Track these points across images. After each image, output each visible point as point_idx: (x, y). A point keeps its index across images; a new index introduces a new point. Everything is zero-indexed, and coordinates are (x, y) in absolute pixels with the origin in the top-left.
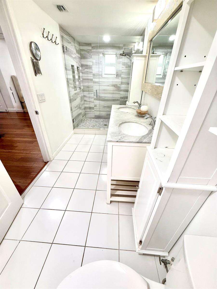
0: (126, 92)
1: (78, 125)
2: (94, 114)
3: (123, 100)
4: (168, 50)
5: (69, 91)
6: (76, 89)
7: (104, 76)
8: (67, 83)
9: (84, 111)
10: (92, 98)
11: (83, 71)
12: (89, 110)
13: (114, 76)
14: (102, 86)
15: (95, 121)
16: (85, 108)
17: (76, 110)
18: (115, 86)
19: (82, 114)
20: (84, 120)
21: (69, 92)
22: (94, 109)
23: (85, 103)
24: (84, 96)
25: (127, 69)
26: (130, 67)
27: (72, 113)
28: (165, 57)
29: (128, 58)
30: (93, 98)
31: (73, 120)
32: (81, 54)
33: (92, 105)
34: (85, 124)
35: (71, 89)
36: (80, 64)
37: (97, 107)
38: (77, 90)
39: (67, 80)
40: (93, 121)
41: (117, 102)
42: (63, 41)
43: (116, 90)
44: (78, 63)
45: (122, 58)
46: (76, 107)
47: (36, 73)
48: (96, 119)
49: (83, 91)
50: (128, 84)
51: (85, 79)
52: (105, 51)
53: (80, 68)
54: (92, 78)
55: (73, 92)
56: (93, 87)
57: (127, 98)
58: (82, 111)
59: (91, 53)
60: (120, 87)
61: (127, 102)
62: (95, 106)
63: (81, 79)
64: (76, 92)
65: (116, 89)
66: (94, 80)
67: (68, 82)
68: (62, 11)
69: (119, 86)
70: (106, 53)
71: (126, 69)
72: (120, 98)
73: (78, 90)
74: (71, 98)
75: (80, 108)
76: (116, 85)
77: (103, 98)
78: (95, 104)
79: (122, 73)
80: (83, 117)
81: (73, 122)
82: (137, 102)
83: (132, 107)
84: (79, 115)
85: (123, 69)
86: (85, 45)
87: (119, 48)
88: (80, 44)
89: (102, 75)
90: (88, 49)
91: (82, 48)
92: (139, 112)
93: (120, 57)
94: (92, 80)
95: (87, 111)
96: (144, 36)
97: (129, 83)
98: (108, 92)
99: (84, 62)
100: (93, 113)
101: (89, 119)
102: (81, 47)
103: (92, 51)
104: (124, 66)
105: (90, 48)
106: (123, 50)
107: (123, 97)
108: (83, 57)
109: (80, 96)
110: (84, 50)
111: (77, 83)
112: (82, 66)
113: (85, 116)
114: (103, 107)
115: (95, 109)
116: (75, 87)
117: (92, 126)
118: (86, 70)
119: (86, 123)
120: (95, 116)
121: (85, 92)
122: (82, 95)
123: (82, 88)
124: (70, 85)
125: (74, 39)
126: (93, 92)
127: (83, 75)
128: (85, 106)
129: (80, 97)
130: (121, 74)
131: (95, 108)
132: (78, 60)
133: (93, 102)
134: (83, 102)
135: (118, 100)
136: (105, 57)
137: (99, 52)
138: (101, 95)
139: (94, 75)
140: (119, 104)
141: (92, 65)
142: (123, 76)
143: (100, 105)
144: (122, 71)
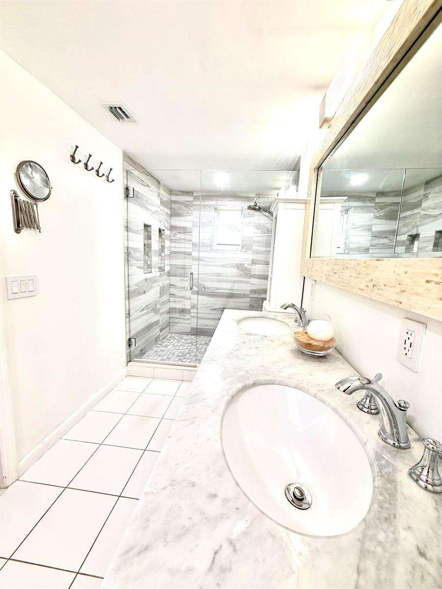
0: (264, 281)
1: (142, 353)
2: (189, 325)
3: (256, 296)
4: (349, 203)
5: (127, 273)
6: (150, 270)
7: (215, 247)
8: (126, 257)
9: (166, 316)
10: (187, 290)
11: (173, 238)
12: (178, 315)
13: (237, 248)
14: (211, 265)
15: (189, 342)
16: (171, 311)
17: (144, 315)
18: (240, 267)
19: (161, 323)
20: (164, 339)
21: (128, 276)
22: (190, 313)
23: (171, 299)
24: (170, 284)
25: (264, 235)
26: (270, 232)
27: (129, 322)
28: (346, 216)
29: (267, 216)
31: (129, 339)
32: (171, 208)
33: (187, 305)
34: (164, 349)
35: (133, 269)
36: (167, 225)
37: (197, 309)
38: (151, 272)
39: (126, 251)
40: (186, 340)
41: (243, 299)
42: (128, 178)
43: (241, 276)
44: (163, 222)
45: (253, 215)
46: (143, 310)
47: (18, 226)
48: (193, 337)
49: (169, 274)
50: (267, 264)
51: (176, 252)
52: (219, 203)
53: (167, 232)
54: (190, 250)
55: (138, 276)
56: (191, 269)
57: (265, 291)
58: (163, 319)
59: (191, 207)
60: (250, 270)
61: (265, 303)
62: (194, 307)
63: (167, 252)
64: (148, 276)
65: (241, 273)
66: (194, 254)
67: (128, 254)
68: (122, 119)
69: (249, 267)
70: (221, 207)
71: (261, 235)
72: (249, 293)
73: (155, 273)
74: (132, 288)
75: (155, 311)
76: (241, 264)
77: (211, 290)
78: (194, 302)
79: (254, 242)
80: (161, 331)
81: (129, 345)
82: (293, 306)
83: (279, 318)
84: (149, 327)
85: (255, 235)
86: (181, 193)
87: (247, 199)
88: (171, 192)
89: (211, 246)
90: (186, 201)
91: (174, 198)
92: (304, 339)
93: (249, 214)
94: (190, 254)
95: (175, 316)
96: (299, 170)
97: (269, 262)
98: (225, 278)
99: (177, 222)
100: (189, 322)
101: (176, 336)
102: (172, 196)
103: (194, 203)
104: (257, 231)
105: (191, 199)
106: (255, 200)
107: (257, 290)
108: (174, 214)
109: (158, 285)
110: (177, 201)
111: (155, 259)
112: (172, 228)
113: (168, 329)
114: (211, 309)
115: (192, 314)
116: (148, 267)
117: (178, 356)
118: (179, 236)
119: (166, 346)
120: (192, 328)
121: (174, 278)
122: (167, 282)
123: (167, 268)
124: (132, 261)
125: (159, 182)
127: (173, 245)
128: (171, 306)
129: (159, 288)
130: (252, 245)
131: (192, 310)
132: (164, 217)
133: (190, 299)
134: (165, 298)
135: (244, 296)
136: (219, 214)
137: (207, 205)
138: (208, 284)
139: (194, 245)
140: (248, 305)
141: (192, 226)
142: (256, 248)
143: (206, 306)
144: (255, 239)
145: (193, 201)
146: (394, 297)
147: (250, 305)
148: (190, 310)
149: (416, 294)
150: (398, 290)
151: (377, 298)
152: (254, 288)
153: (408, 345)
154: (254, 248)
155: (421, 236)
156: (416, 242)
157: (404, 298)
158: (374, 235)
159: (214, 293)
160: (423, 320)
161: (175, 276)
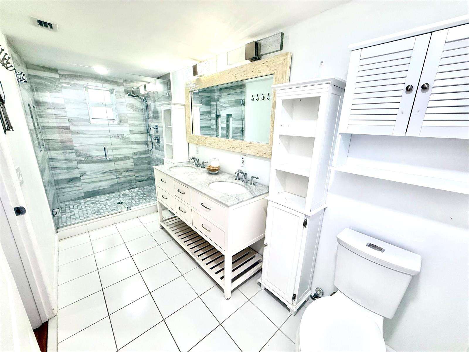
0: (141, 145)
2: (81, 191)
3: (137, 157)
7: (92, 121)
10: (72, 161)
11: (43, 114)
12: (66, 185)
13: (113, 122)
14: (93, 137)
15: (90, 203)
16: (56, 183)
17: (50, 189)
18: (120, 136)
22: (80, 180)
23: (55, 172)
24: (50, 159)
26: (139, 110)
27: (48, 196)
30: (76, 160)
31: (53, 211)
32: (31, 83)
33: (74, 174)
36: (34, 101)
37: (87, 175)
38: (41, 150)
40: (85, 202)
41: (128, 160)
43: (123, 143)
44: (32, 99)
48: (89, 199)
49: (47, 151)
50: (142, 133)
53: (36, 108)
54: (67, 125)
56: (72, 141)
57: (144, 153)
58: (54, 190)
59: (59, 84)
60: (129, 139)
62: (83, 174)
63: (40, 128)
64: (42, 154)
65: (122, 141)
66: (72, 128)
69: (128, 136)
71: (134, 112)
72: (132, 155)
77: (98, 158)
78: (83, 170)
79: (129, 117)
81: (54, 216)
85: (128, 112)
86: (42, 69)
87: (116, 83)
89: (89, 120)
90: (51, 78)
91: (33, 72)
93: (120, 96)
94: (68, 128)
98: (109, 147)
100: (81, 188)
101: (71, 203)
103: (61, 81)
104: (129, 109)
105: (57, 76)
108: (37, 88)
110: (39, 76)
111: (39, 136)
112: (38, 103)
114: (101, 173)
118: (50, 111)
120: (85, 193)
121: (53, 152)
122: (48, 157)
123: (44, 144)
126: (74, 151)
127: (43, 120)
128: (55, 178)
130: (127, 119)
131: (82, 178)
132: (31, 93)
133: (77, 168)
134: (51, 171)
135: (129, 158)
136: (88, 92)
137: (77, 84)
138: (94, 153)
139: (70, 121)
140: (133, 164)
142: (131, 122)
143: (95, 171)
144: (129, 115)
145: (59, 79)
146: (239, 150)
147: (134, 164)
148: (79, 177)
149: (245, 149)
150: (240, 149)
151: (235, 151)
152: (136, 151)
153: (243, 161)
154: (129, 122)
155: (221, 116)
156: (219, 118)
157: (242, 150)
158: (201, 114)
159: (101, 160)
160: (245, 155)
161: (55, 149)
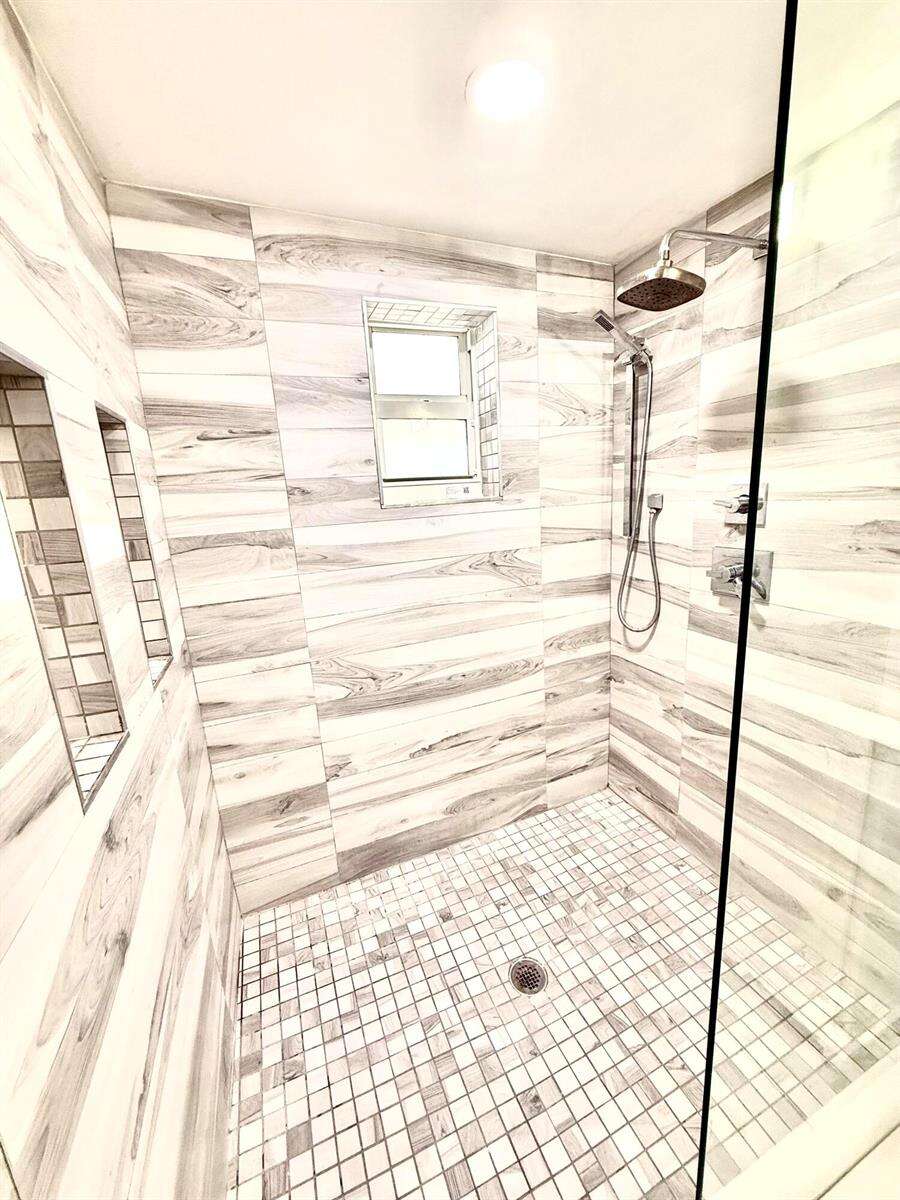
3: (562, 657)
10: (293, 708)
11: (173, 470)
12: (269, 829)
13: (467, 491)
24: (203, 706)
25: (573, 428)
30: (310, 700)
33: (298, 772)
36: (127, 393)
37: (354, 771)
41: (524, 680)
43: (508, 597)
45: (532, 351)
49: (193, 660)
54: (280, 523)
56: (300, 606)
59: (251, 293)
60: (536, 570)
62: (339, 768)
63: (160, 552)
65: (506, 585)
66: (302, 537)
69: (534, 559)
71: (567, 430)
72: (542, 653)
76: (505, 554)
78: (338, 749)
86: (173, 211)
87: (506, 275)
89: (377, 491)
91: (133, 234)
93: (519, 344)
94: (283, 542)
95: (257, 837)
99: (179, 376)
100: (327, 835)
102: (120, 223)
103: (262, 276)
104: (549, 413)
108: (150, 328)
112: (155, 413)
114: (412, 756)
118: (206, 453)
120: (341, 857)
121: (215, 670)
126: (305, 654)
127: (181, 504)
130: (537, 471)
131: (332, 786)
133: (314, 740)
135: (526, 668)
138: (386, 660)
139: (298, 497)
140: (543, 698)
141: (268, 400)
143: (387, 749)
145: (254, 266)
147: (547, 696)
148: (323, 786)
154: (543, 483)
159: (418, 689)
161: (222, 656)
